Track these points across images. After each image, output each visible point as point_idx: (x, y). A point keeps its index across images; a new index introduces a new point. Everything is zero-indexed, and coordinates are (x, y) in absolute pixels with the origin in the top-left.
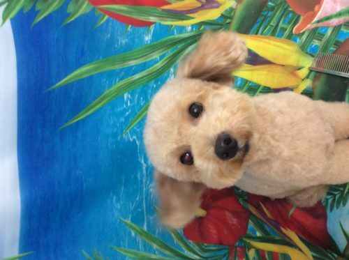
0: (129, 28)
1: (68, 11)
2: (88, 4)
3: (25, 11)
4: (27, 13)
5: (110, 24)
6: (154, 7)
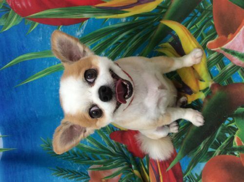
0: (60, 29)
2: (18, 17)
5: (41, 29)
6: (87, 6)
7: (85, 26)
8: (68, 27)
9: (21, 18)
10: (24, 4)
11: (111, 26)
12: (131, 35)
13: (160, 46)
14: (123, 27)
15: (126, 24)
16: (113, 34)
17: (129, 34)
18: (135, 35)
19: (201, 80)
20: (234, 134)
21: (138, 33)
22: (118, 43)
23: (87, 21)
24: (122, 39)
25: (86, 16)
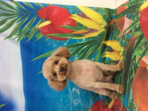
1: (36, 37)
2: (42, 35)
3: (24, 38)
4: (25, 39)
6: (68, 33)
7: (68, 41)
8: (61, 41)
9: (44, 35)
10: (45, 31)
11: (79, 42)
12: (89, 48)
13: (103, 54)
14: (84, 43)
15: (85, 42)
16: (80, 46)
17: (87, 47)
18: (90, 48)
19: (120, 52)
20: (136, 58)
21: (91, 47)
22: (83, 51)
23: (69, 40)
24: (84, 49)
25: (68, 37)
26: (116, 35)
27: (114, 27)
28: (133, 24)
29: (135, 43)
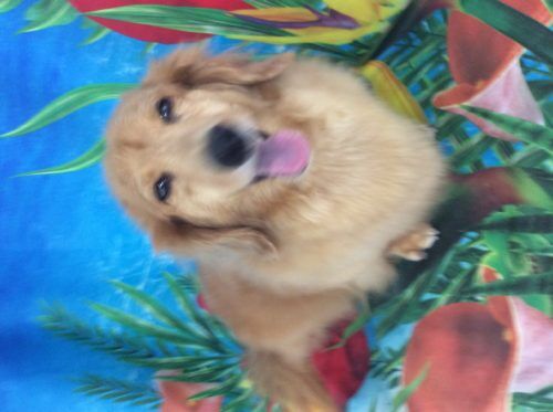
2: (69, 11)
9: (77, 14)
20: (478, 260)
26: (422, 75)
27: (429, 24)
28: (536, 134)
29: (501, 210)
